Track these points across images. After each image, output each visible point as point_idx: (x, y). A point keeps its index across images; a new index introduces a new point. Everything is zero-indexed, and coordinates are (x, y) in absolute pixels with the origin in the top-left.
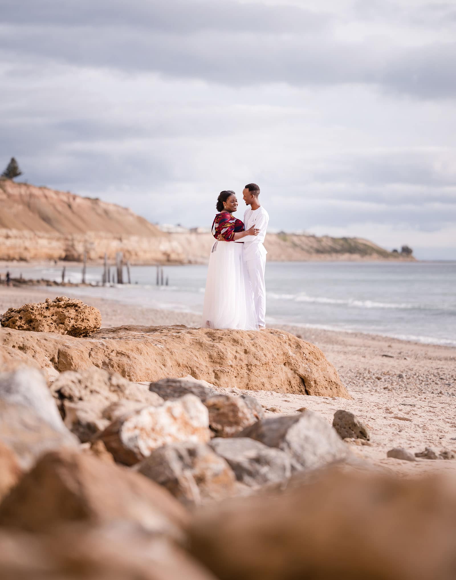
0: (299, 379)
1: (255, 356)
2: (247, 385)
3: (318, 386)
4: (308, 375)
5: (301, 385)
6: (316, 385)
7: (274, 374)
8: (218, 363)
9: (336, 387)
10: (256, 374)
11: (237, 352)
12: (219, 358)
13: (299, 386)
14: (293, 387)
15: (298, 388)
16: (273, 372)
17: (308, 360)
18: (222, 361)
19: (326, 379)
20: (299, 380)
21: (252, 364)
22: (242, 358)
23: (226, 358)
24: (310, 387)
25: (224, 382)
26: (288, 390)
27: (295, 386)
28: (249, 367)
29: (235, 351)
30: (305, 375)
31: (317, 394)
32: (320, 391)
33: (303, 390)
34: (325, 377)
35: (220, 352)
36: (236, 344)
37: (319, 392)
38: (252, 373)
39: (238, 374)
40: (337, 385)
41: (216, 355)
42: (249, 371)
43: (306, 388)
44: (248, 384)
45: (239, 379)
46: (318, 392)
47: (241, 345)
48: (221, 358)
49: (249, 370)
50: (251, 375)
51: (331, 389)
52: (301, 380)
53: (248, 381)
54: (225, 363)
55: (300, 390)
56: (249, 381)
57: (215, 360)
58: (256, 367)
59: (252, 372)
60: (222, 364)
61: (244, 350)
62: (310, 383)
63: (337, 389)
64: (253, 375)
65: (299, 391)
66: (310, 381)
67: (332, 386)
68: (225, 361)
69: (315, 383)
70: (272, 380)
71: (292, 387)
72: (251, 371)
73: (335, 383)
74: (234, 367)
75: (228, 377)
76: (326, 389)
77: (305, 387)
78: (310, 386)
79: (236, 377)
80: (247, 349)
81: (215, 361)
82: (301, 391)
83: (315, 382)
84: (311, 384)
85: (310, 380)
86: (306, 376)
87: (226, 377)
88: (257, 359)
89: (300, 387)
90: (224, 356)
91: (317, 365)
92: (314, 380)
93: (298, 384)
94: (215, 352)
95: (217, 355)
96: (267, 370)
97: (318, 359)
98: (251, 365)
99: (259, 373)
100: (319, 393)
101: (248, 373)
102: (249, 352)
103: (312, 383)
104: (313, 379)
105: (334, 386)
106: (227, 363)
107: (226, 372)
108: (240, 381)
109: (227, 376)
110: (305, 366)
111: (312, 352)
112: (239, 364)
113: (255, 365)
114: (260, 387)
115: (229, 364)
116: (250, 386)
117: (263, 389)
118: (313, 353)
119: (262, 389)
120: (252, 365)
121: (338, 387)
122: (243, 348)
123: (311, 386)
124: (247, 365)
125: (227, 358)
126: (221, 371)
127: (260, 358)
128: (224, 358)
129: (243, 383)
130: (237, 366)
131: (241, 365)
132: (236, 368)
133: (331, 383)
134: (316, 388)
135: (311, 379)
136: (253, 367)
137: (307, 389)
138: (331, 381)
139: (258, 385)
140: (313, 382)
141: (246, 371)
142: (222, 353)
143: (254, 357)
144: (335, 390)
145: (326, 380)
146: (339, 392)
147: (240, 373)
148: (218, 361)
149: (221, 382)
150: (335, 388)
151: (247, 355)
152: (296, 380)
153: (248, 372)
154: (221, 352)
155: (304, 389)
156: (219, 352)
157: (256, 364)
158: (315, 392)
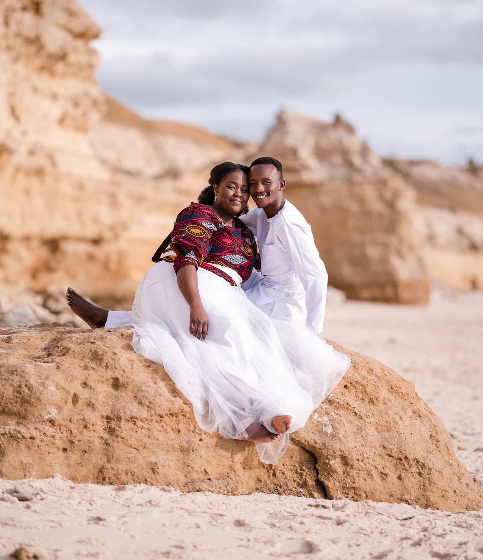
0: (300, 454)
1: (139, 395)
2: (101, 471)
3: (354, 473)
4: (324, 444)
5: (304, 468)
6: (349, 468)
7: (201, 440)
8: (16, 415)
9: (420, 474)
10: (132, 442)
11: (85, 385)
12: (19, 400)
13: (299, 471)
14: (278, 474)
15: (296, 475)
16: (199, 437)
17: (335, 404)
18: (26, 410)
19: (389, 453)
20: (298, 457)
21: (122, 415)
22: (97, 400)
23: (38, 402)
24: (329, 474)
25: (17, 465)
26: (261, 481)
27: (286, 472)
28: (113, 424)
29: (80, 382)
30: (315, 442)
31: (351, 493)
32: (360, 483)
33: (311, 482)
34: (384, 448)
35: (23, 386)
36: (94, 366)
37: (356, 485)
38: (119, 439)
39: (72, 442)
40: (423, 466)
41: (10, 393)
42: (112, 435)
43: (319, 476)
44: (103, 467)
45: (74, 457)
46: (354, 485)
47: (107, 367)
48: (25, 401)
49: (111, 431)
50: (115, 444)
51: (400, 478)
52: (305, 457)
53: (105, 460)
54: (33, 415)
55: (301, 482)
56: (109, 461)
57: (7, 407)
58: (135, 424)
59: (117, 436)
60: (24, 418)
61: (112, 381)
62: (328, 464)
63: (422, 479)
64: (121, 445)
65: (298, 483)
66: (327, 458)
67: (405, 469)
68: (33, 409)
69: (344, 464)
70: (192, 456)
71: (274, 475)
72: (117, 433)
73: (418, 462)
74: (60, 425)
75: (32, 452)
76: (383, 478)
77: (318, 474)
78: (330, 472)
79: (65, 450)
80: (119, 377)
81: (6, 410)
82: (304, 485)
83: (345, 460)
84: (330, 465)
85: (329, 457)
86: (318, 446)
87: (26, 450)
88: (140, 403)
89: (301, 475)
90: (33, 396)
91: (360, 417)
92: (341, 456)
93: (297, 465)
94: (11, 385)
95: (15, 393)
96: (179, 431)
97: (373, 402)
98: (119, 418)
99: (146, 440)
100: (355, 489)
101: (106, 440)
102: (124, 385)
103: (336, 464)
104: (338, 453)
105: (414, 469)
106: (41, 415)
107: (24, 437)
108: (80, 461)
109: (29, 448)
110: (320, 419)
111: (354, 383)
112: (78, 417)
113: (132, 417)
114: (140, 477)
115: (47, 417)
116: (109, 473)
117: (149, 480)
118: (358, 386)
119: (146, 480)
120: (121, 418)
121: (425, 473)
122: (109, 374)
123: (333, 472)
124: (108, 418)
125: (40, 400)
126: (11, 436)
127: (151, 400)
128: (32, 400)
129: (90, 466)
130: (70, 421)
131: (84, 420)
132: (66, 426)
133: (405, 463)
134: (346, 475)
135: (331, 452)
136: (123, 423)
137: (322, 479)
138: (406, 458)
139: (136, 470)
140: (338, 460)
141: (102, 433)
142: (29, 389)
143: (135, 397)
144: (415, 481)
145: (390, 456)
146: (427, 485)
147: (78, 438)
148: (16, 408)
149: (7, 464)
150: (417, 476)
151: (115, 393)
152: (292, 457)
153: (106, 436)
154: (26, 386)
155: (311, 479)
156: (20, 386)
157: (134, 414)
158: (344, 488)
